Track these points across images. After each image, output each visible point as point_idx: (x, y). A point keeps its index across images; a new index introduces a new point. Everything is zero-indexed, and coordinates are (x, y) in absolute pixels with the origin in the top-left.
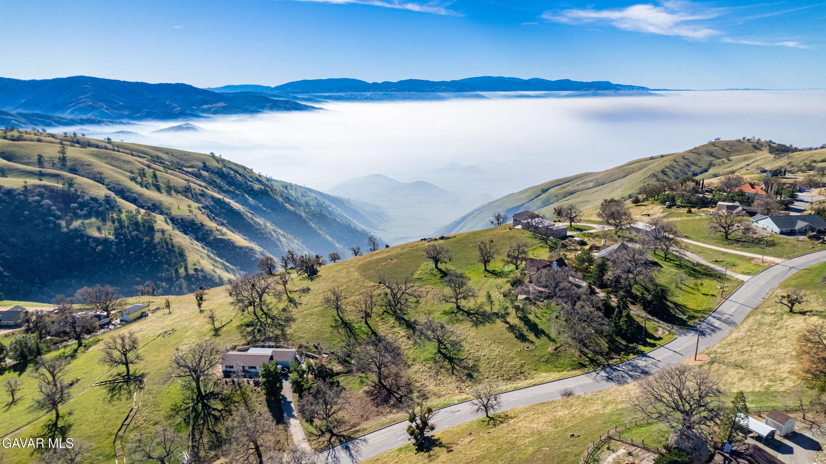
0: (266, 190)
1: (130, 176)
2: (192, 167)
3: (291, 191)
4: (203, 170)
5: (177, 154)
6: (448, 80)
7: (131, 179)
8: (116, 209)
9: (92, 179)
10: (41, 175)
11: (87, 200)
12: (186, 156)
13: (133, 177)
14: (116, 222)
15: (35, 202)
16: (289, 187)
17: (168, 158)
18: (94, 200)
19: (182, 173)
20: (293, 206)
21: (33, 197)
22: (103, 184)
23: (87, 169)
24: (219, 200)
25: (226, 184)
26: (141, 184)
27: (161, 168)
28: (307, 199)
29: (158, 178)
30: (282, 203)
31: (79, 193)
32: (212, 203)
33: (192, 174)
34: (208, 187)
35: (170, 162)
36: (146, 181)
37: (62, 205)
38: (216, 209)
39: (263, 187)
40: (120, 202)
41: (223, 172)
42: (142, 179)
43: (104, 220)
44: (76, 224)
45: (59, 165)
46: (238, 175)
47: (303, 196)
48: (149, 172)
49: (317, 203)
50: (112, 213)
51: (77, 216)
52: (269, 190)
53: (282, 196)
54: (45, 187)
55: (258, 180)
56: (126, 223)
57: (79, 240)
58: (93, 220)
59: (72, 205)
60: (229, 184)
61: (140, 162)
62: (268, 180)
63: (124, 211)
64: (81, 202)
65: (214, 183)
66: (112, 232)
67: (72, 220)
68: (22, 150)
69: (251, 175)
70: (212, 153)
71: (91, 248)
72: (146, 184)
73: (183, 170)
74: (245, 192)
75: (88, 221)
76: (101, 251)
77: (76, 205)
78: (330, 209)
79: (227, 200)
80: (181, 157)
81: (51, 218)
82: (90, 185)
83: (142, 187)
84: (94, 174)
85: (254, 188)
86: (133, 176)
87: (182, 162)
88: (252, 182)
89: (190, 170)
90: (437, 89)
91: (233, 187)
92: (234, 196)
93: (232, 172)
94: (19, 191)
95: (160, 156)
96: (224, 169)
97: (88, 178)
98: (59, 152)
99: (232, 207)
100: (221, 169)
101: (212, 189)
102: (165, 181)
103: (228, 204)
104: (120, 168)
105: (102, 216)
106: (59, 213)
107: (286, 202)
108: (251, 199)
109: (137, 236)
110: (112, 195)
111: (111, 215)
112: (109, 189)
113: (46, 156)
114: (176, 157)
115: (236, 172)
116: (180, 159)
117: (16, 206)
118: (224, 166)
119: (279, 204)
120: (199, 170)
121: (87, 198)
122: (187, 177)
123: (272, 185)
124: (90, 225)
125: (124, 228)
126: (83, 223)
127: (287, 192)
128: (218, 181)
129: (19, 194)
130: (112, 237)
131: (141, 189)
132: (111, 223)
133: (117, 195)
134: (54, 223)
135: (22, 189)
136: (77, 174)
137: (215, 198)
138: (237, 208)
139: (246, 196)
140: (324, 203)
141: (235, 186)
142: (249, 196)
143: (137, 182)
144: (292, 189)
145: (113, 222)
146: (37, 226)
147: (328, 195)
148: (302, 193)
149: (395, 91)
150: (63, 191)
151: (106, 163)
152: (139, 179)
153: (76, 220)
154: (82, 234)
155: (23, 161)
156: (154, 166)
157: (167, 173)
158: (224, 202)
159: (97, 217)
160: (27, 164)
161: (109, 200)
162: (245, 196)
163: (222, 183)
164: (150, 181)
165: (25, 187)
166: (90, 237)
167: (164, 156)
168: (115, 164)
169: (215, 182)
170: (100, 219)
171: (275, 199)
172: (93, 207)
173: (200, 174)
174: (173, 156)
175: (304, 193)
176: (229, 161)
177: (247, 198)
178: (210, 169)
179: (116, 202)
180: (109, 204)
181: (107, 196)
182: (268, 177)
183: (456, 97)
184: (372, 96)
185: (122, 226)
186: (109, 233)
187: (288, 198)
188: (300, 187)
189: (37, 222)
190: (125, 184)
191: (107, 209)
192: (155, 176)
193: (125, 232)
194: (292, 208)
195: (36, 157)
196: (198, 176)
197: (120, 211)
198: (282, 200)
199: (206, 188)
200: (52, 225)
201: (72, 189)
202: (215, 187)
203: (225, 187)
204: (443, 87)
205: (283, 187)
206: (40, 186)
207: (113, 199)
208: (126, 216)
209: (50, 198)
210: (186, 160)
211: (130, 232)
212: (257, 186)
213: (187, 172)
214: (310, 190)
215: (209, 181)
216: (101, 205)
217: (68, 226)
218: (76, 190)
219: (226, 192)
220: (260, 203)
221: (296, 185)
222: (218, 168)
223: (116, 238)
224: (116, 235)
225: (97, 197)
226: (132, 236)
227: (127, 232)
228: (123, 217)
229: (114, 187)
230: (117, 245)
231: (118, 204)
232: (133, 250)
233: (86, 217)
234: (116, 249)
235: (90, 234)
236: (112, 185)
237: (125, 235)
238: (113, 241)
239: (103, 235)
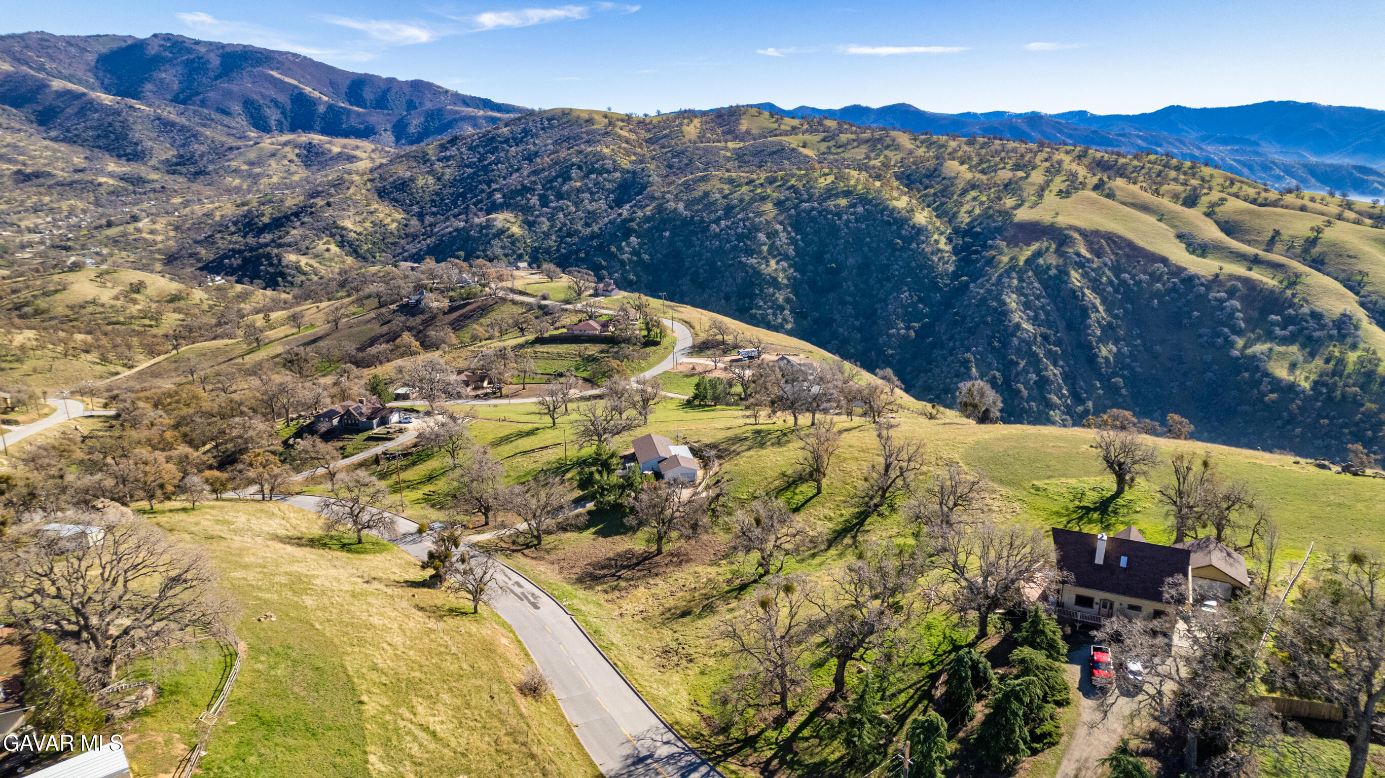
8: (1349, 340)
9: (1341, 282)
10: (1255, 261)
11: (1305, 314)
14: (1333, 363)
15: (1216, 299)
18: (1316, 316)
21: (1219, 292)
22: (1356, 293)
23: (1344, 264)
31: (1296, 300)
37: (1255, 314)
40: (1367, 331)
43: (1312, 355)
44: (1259, 348)
45: (1298, 251)
50: (1335, 346)
51: (1269, 336)
54: (1246, 281)
56: (1350, 368)
57: (1247, 375)
58: (1294, 348)
59: (1273, 317)
63: (1362, 345)
64: (1290, 314)
66: (1313, 377)
67: (1258, 339)
68: (1257, 221)
71: (1259, 392)
75: (1282, 349)
76: (1273, 402)
77: (1279, 318)
81: (1226, 330)
82: (1326, 291)
84: (1352, 273)
94: (1203, 280)
97: (1336, 279)
98: (1312, 229)
105: (1312, 346)
106: (1243, 325)
109: (1355, 395)
110: (1361, 314)
111: (1331, 348)
112: (1362, 305)
113: (1285, 235)
117: (1188, 301)
121: (1306, 310)
124: (1282, 356)
125: (1341, 376)
126: (1271, 350)
129: (1202, 285)
130: (1306, 385)
132: (1322, 361)
133: (1371, 317)
134: (1226, 339)
135: (1211, 278)
136: (1319, 270)
145: (1327, 361)
146: (1200, 336)
150: (1272, 292)
153: (1265, 342)
154: (1257, 366)
155: (1247, 237)
159: (1303, 346)
160: (1249, 243)
161: (1344, 322)
165: (1217, 276)
166: (1267, 374)
170: (1308, 350)
172: (1307, 329)
179: (1357, 327)
180: (1339, 329)
181: (1344, 315)
185: (1337, 372)
186: (1307, 378)
189: (1203, 331)
191: (1331, 337)
193: (1335, 383)
195: (1270, 234)
197: (1354, 347)
200: (1220, 340)
201: (1289, 292)
206: (1239, 278)
207: (1354, 322)
208: (1359, 357)
209: (1242, 299)
211: (1346, 385)
216: (1323, 327)
217: (1245, 347)
218: (1294, 295)
223: (1312, 389)
224: (1316, 384)
225: (1325, 313)
226: (1344, 395)
227: (1341, 384)
228: (1352, 357)
229: (1376, 303)
230: (1308, 399)
231: (1359, 333)
232: (1332, 419)
233: (1284, 341)
234: (1299, 408)
235: (1270, 370)
236: (1374, 297)
237: (1332, 389)
238: (1303, 392)
239: (1292, 378)
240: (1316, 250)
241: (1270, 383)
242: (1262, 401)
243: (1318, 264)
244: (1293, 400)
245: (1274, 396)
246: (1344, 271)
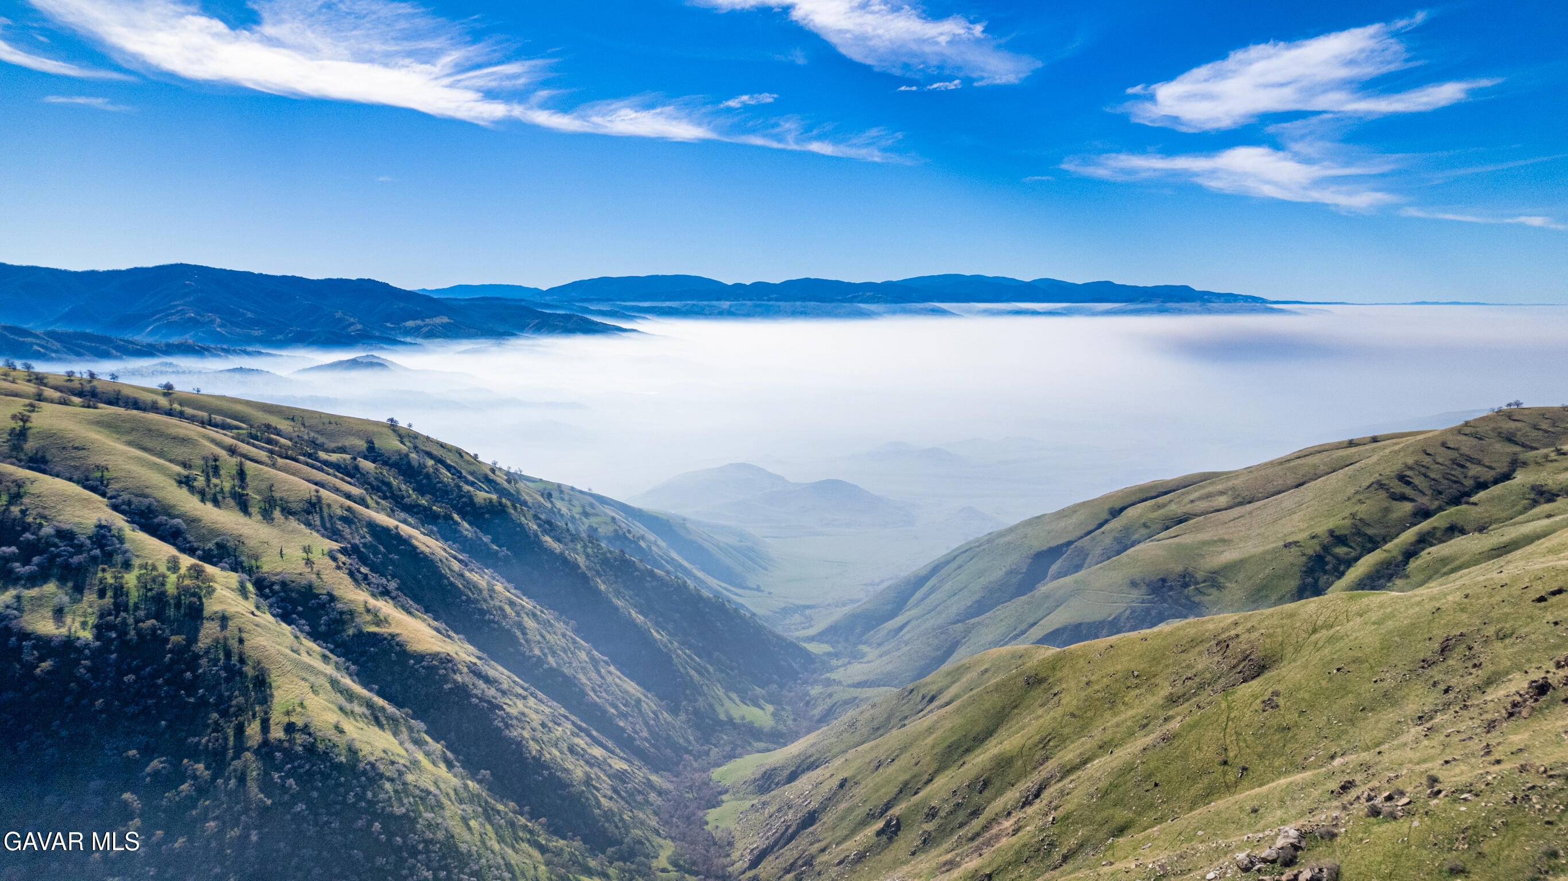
0: (500, 504)
1: (179, 474)
2: (342, 450)
3: (559, 504)
4: (365, 458)
5: (314, 422)
6: (879, 280)
7: (180, 483)
8: (119, 559)
9: (78, 482)
11: (48, 536)
12: (333, 426)
13: (187, 477)
14: (109, 593)
16: (555, 494)
17: (291, 429)
18: (66, 535)
19: (313, 467)
20: (558, 540)
22: (103, 495)
23: (73, 458)
24: (386, 530)
25: (414, 490)
26: (203, 496)
27: (263, 455)
28: (593, 521)
29: (248, 479)
30: (536, 535)
31: (30, 519)
32: (369, 538)
33: (337, 467)
34: (368, 499)
35: (290, 439)
36: (216, 486)
38: (376, 552)
39: (494, 497)
40: (134, 541)
41: (409, 463)
42: (208, 480)
43: (79, 589)
46: (444, 471)
47: (586, 514)
48: (229, 463)
49: (616, 531)
50: (104, 570)
51: (9, 578)
52: (509, 503)
53: (536, 517)
55: (488, 479)
56: (134, 597)
58: (50, 587)
60: (421, 490)
61: (213, 441)
62: (511, 477)
63: (136, 562)
64: (28, 541)
65: (384, 488)
66: (92, 620)
69: (472, 468)
70: (392, 420)
71: (23, 664)
72: (215, 495)
73: (317, 459)
74: (455, 507)
75: (34, 592)
76: (49, 673)
77: (14, 549)
78: (642, 544)
79: (405, 530)
80: (321, 427)
82: (65, 498)
83: (203, 501)
84: (87, 469)
85: (476, 500)
86: (185, 472)
87: (321, 439)
88: (472, 484)
89: (334, 457)
90: (856, 297)
91: (429, 496)
92: (426, 518)
93: (430, 463)
95: (274, 424)
96: (413, 455)
97: (70, 479)
98: (12, 417)
99: (415, 548)
100: (407, 455)
101: (378, 503)
102: (264, 486)
103: (405, 542)
104: (161, 454)
105: (75, 577)
107: (545, 532)
108: (466, 525)
109: (154, 630)
110: (119, 521)
111: (100, 575)
112: (115, 508)
114: (311, 428)
115: (440, 461)
116: (318, 432)
118: (415, 447)
119: (528, 536)
120: (355, 459)
121: (47, 530)
122: (320, 476)
123: (518, 491)
124: (38, 602)
125: (126, 610)
126: (18, 598)
127: (549, 505)
128: (395, 483)
130: (87, 635)
131: (199, 505)
132: (95, 596)
133: (131, 522)
136: (44, 472)
137: (377, 526)
138: (427, 550)
139: (456, 517)
140: (629, 532)
141: (433, 495)
142: (463, 518)
143: (192, 489)
144: (563, 499)
145: (102, 594)
147: (640, 510)
148: (583, 507)
149: (777, 300)
151: (130, 443)
152: (200, 482)
153: (6, 589)
154: (7, 628)
156: (244, 448)
157: (274, 466)
158: (398, 537)
159: (62, 580)
161: (104, 536)
162: (452, 519)
163: (403, 487)
164: (227, 486)
166: (25, 636)
167: (284, 425)
168: (150, 445)
169: (389, 485)
170: (70, 584)
171: (521, 525)
172: (59, 555)
173: (357, 468)
174: (303, 425)
175: (588, 509)
176: (428, 438)
177: (456, 523)
178: (382, 455)
179: (121, 540)
180: (102, 547)
181: (100, 527)
182: (512, 471)
183: (894, 312)
184: (733, 309)
185: (120, 606)
186: (84, 624)
187: (549, 523)
188: (581, 492)
190: (159, 494)
191: (94, 560)
192: (242, 474)
193: (124, 622)
194: (556, 547)
196: (350, 472)
197: (127, 565)
198: (535, 527)
199: (362, 502)
201: (15, 510)
202: (385, 498)
203: (409, 496)
204: (868, 294)
205: (542, 495)
207: (115, 532)
208: (139, 578)
210: (331, 436)
211: (137, 621)
212: (482, 496)
213: (326, 463)
214: (602, 500)
215: (375, 483)
216: (79, 548)
218: (23, 512)
219: (411, 509)
220: (486, 532)
221: (573, 489)
222: (399, 452)
223: (97, 638)
224: (100, 630)
225: (75, 529)
226: (139, 633)
227: (131, 621)
228: (131, 579)
229: (129, 503)
230: (98, 654)
231: (127, 546)
232: (135, 671)
233: (33, 580)
234: (89, 669)
235: (30, 628)
236: (125, 496)
237: (122, 630)
238: (87, 645)
239: (64, 631)
240: (30, 445)
241: (34, 647)
242: (35, 678)
243: (39, 463)
244: (77, 662)
245: (46, 665)
246: (76, 468)
